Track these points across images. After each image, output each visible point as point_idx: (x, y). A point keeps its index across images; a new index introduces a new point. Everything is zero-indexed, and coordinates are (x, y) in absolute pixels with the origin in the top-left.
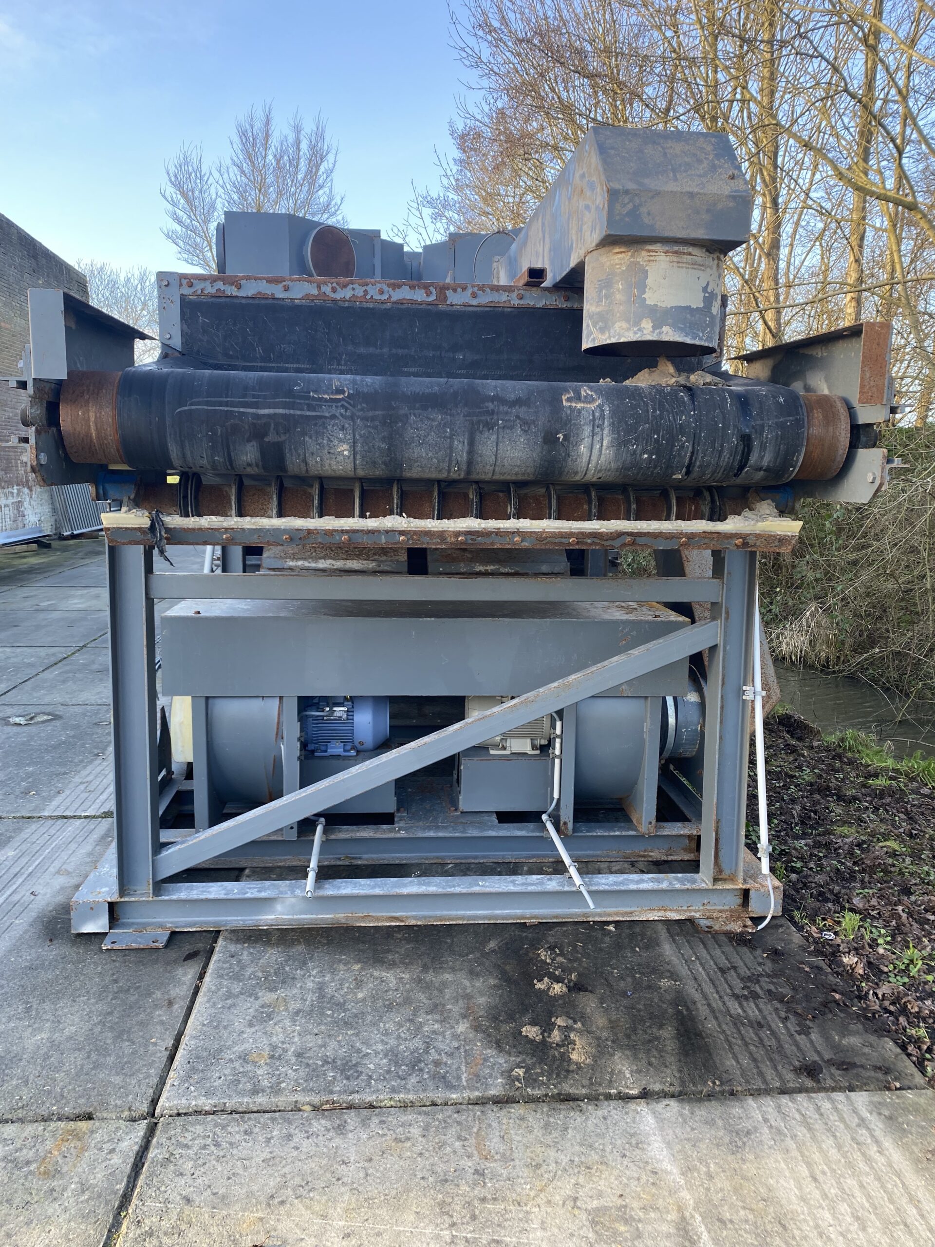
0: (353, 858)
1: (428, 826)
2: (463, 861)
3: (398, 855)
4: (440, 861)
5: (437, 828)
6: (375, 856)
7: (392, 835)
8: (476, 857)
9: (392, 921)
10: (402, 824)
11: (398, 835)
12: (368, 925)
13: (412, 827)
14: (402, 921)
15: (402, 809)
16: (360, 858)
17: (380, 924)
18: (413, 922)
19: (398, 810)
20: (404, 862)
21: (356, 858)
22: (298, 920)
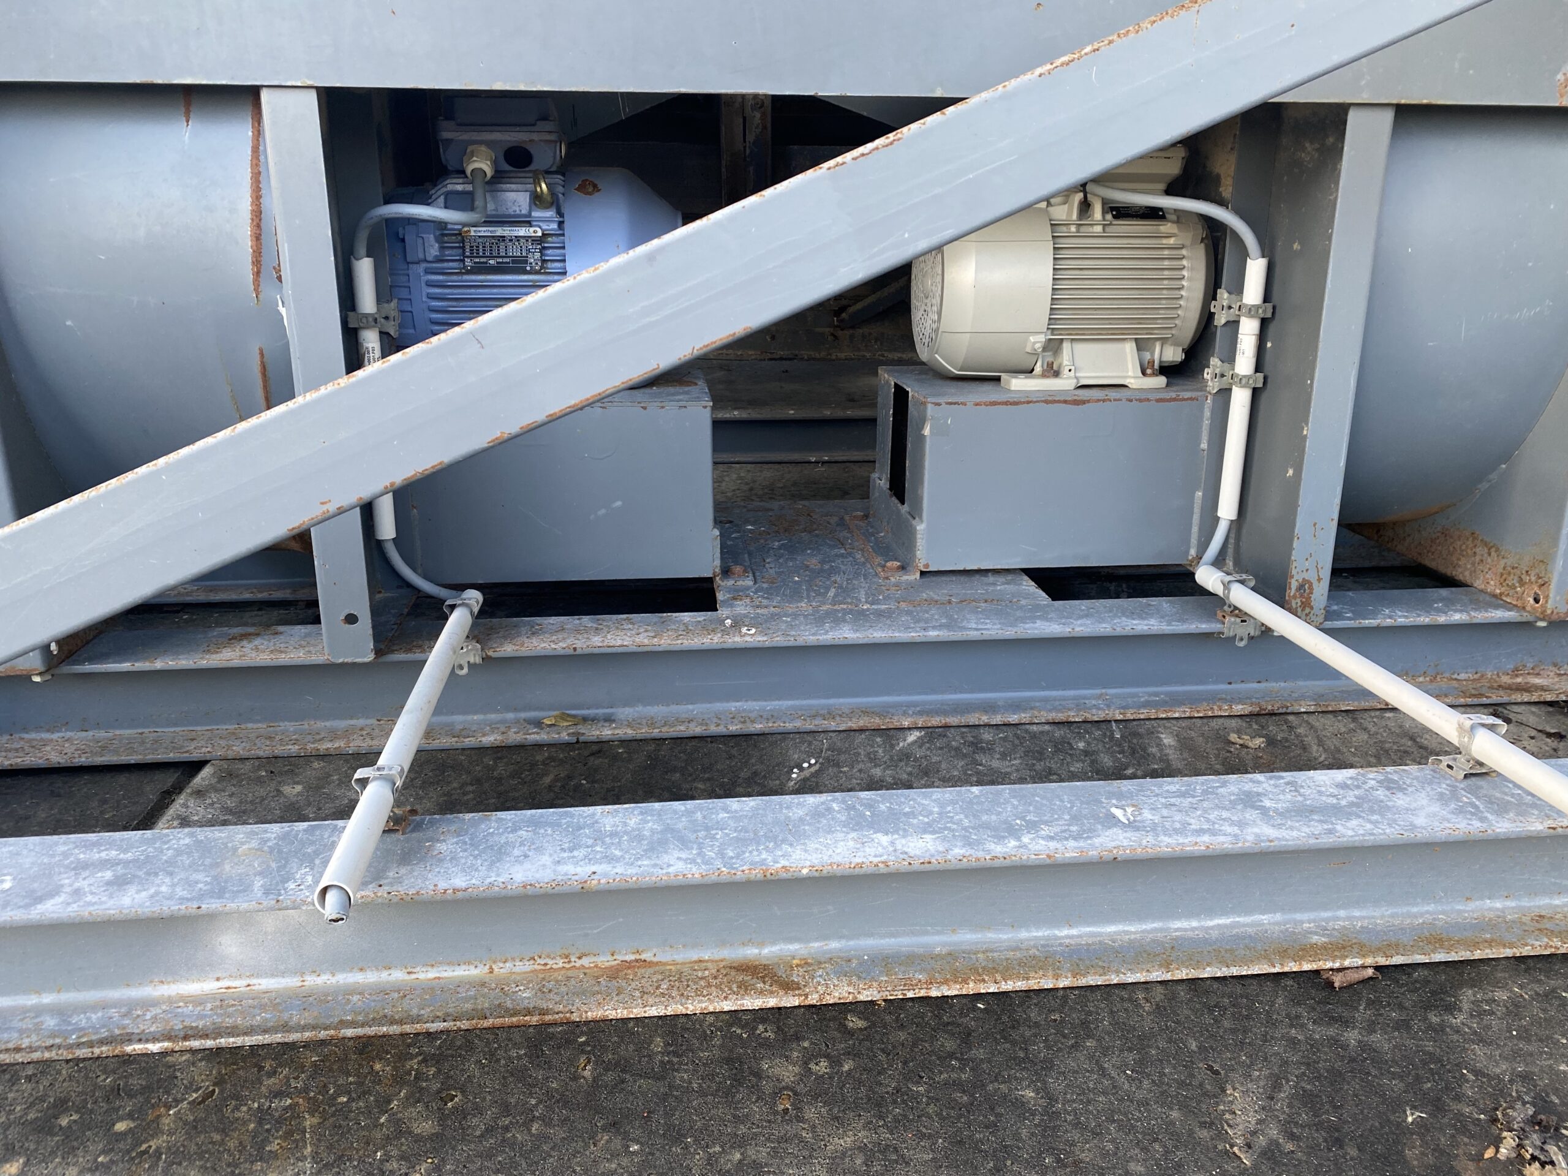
0: (585, 719)
1: (828, 614)
2: (953, 720)
3: (733, 706)
4: (876, 722)
5: (860, 617)
6: (657, 711)
7: (712, 640)
8: (990, 708)
9: (745, 988)
10: (741, 608)
11: (735, 640)
12: (637, 1012)
13: (773, 617)
14: (788, 987)
15: (738, 569)
16: (609, 719)
17: (693, 1007)
18: (840, 992)
19: (726, 572)
20: (758, 727)
21: (594, 720)
22: (323, 997)
